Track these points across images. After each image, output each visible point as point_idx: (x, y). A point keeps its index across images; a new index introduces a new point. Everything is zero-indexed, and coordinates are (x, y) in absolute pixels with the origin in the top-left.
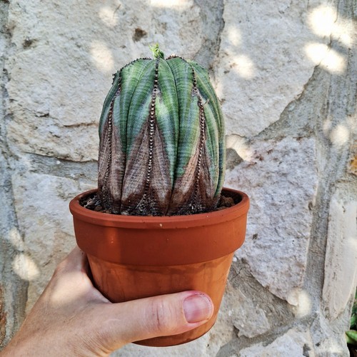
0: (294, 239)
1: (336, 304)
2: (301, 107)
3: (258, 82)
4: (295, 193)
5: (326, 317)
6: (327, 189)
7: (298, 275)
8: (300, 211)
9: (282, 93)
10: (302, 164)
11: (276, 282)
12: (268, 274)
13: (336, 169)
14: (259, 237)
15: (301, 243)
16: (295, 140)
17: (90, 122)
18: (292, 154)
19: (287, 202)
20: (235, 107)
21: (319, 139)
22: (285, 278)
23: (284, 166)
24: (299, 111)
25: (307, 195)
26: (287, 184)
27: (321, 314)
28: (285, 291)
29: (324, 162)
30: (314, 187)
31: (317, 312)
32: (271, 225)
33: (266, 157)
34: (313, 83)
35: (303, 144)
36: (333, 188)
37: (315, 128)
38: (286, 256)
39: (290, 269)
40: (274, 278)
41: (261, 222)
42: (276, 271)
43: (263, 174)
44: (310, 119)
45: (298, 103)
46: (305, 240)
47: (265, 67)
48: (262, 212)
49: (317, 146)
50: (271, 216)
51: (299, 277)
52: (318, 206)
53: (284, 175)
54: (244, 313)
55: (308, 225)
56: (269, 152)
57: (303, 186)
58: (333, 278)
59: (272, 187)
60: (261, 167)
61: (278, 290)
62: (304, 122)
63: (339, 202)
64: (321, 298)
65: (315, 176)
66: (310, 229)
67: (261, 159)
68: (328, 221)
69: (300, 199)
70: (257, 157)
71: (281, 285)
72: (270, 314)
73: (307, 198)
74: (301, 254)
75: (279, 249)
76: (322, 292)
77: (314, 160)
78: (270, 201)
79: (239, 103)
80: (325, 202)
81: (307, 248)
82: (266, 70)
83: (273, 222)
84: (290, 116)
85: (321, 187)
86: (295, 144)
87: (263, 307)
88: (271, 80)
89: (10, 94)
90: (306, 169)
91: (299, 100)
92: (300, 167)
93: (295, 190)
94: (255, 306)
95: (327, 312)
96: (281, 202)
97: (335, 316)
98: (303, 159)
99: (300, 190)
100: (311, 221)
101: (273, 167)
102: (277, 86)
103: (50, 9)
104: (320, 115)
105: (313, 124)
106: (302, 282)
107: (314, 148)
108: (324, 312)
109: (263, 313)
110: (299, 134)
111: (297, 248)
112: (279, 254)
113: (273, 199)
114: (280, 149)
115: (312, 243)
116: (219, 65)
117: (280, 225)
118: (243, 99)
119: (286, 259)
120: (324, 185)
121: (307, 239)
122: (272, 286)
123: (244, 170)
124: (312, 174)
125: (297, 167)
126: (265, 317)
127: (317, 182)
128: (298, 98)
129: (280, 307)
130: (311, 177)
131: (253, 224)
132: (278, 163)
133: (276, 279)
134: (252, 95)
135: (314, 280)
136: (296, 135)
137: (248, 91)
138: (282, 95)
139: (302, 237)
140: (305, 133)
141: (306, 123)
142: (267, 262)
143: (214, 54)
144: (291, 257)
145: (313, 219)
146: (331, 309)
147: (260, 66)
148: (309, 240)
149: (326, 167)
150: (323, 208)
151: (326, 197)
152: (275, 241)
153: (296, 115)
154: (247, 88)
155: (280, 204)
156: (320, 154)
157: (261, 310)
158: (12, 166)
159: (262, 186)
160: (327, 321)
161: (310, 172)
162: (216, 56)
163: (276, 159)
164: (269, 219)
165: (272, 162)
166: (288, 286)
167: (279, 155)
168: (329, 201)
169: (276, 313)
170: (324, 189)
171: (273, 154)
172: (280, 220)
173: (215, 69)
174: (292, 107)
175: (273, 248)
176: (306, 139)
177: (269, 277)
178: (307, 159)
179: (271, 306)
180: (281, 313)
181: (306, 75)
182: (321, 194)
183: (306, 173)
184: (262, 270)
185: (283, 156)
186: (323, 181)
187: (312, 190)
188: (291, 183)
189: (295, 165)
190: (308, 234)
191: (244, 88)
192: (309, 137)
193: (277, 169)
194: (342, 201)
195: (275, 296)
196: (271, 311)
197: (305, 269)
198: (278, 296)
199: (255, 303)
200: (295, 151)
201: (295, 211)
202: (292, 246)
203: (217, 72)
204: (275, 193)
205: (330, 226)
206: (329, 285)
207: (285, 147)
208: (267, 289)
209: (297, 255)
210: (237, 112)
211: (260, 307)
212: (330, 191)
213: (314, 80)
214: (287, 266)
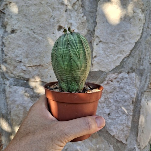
0: (125, 116)
1: (143, 143)
2: (129, 59)
3: (111, 49)
4: (126, 96)
5: (139, 148)
6: (140, 95)
7: (127, 131)
8: (128, 104)
9: (121, 53)
10: (129, 84)
11: (117, 133)
12: (114, 130)
13: (144, 86)
14: (110, 114)
15: (129, 118)
16: (126, 74)
17: (39, 65)
18: (125, 80)
19: (123, 100)
20: (101, 59)
21: (137, 74)
22: (121, 132)
23: (122, 85)
24: (128, 61)
25: (131, 97)
26: (123, 92)
27: (137, 147)
28: (121, 138)
29: (139, 83)
30: (134, 94)
31: (135, 146)
32: (116, 109)
33: (114, 80)
34: (135, 49)
35: (130, 75)
36: (143, 94)
37: (135, 69)
38: (122, 123)
39: (123, 128)
40: (116, 132)
41: (112, 108)
42: (118, 129)
43: (113, 88)
44: (133, 65)
45: (128, 58)
46: (130, 116)
47: (114, 42)
48: (112, 104)
49: (136, 76)
50: (116, 106)
51: (127, 132)
52: (136, 102)
53: (122, 88)
54: (103, 146)
55: (132, 110)
56: (115, 78)
57: (130, 93)
58: (142, 132)
59: (116, 93)
60: (112, 85)
61: (118, 137)
62: (130, 66)
63: (145, 100)
64: (137, 141)
65: (135, 89)
66: (132, 112)
67: (112, 81)
68: (140, 108)
69: (128, 99)
70: (110, 81)
71: (119, 135)
72: (115, 147)
73: (131, 98)
74: (129, 122)
75: (119, 120)
76: (137, 138)
77: (135, 82)
78: (115, 99)
79: (102, 57)
80: (139, 100)
81: (131, 120)
82: (114, 43)
83: (117, 108)
84: (124, 64)
85: (137, 94)
86: (127, 75)
87: (112, 144)
88: (117, 48)
89: (5, 53)
90: (131, 86)
91: (128, 56)
92: (128, 85)
93: (126, 95)
94: (108, 144)
95: (139, 146)
96: (120, 100)
97: (143, 148)
98: (130, 82)
99: (128, 95)
100: (133, 109)
101: (117, 85)
102: (119, 51)
103: (23, 17)
104: (137, 63)
105: (134, 67)
106: (129, 134)
107: (135, 77)
108: (138, 146)
109: (112, 147)
110: (128, 71)
111: (127, 120)
112: (119, 122)
113: (117, 99)
114: (120, 77)
115: (133, 118)
116: (94, 41)
117: (120, 110)
118: (104, 56)
119: (122, 124)
120: (139, 93)
121: (131, 116)
122: (116, 136)
123: (104, 86)
124: (134, 88)
125: (127, 85)
126: (112, 148)
127: (136, 92)
128: (128, 55)
129: (119, 144)
130: (133, 90)
131: (108, 109)
132: (119, 83)
133: (117, 132)
134: (108, 54)
135: (134, 133)
136: (127, 71)
137: (106, 53)
138: (121, 54)
139: (129, 115)
140: (131, 71)
141: (131, 66)
142: (114, 125)
143: (92, 37)
144: (124, 123)
145: (134, 108)
146: (141, 145)
147: (112, 42)
148: (132, 116)
149: (140, 85)
150: (138, 103)
151: (139, 98)
152: (118, 117)
153: (127, 63)
154: (106, 51)
155: (120, 101)
156: (137, 80)
157: (111, 145)
158: (6, 83)
159: (112, 93)
160: (139, 150)
161: (133, 88)
162: (93, 38)
163: (118, 82)
164: (115, 107)
165: (116, 83)
166: (122, 135)
167: (120, 80)
168: (141, 100)
169: (117, 147)
170: (139, 95)
171: (117, 79)
172: (120, 108)
173: (93, 43)
174: (125, 60)
175: (117, 119)
176: (131, 73)
177: (114, 132)
178: (131, 82)
179: (115, 144)
180: (119, 147)
181: (132, 46)
182: (137, 97)
183: (131, 88)
184: (112, 129)
185: (121, 80)
186: (138, 91)
187: (133, 95)
188: (124, 92)
189: (126, 84)
190: (132, 114)
191: (105, 51)
192: (132, 72)
193: (118, 86)
194: (146, 100)
195: (117, 140)
196: (115, 146)
197: (130, 129)
198: (118, 139)
199: (108, 142)
200: (126, 78)
201: (126, 104)
202: (125, 119)
203: (94, 44)
204: (117, 96)
205: (141, 110)
206: (140, 136)
207: (122, 77)
208: (113, 137)
209: (127, 123)
210: (102, 61)
211: (111, 144)
212: (141, 95)
213: (135, 48)
214: (122, 127)
